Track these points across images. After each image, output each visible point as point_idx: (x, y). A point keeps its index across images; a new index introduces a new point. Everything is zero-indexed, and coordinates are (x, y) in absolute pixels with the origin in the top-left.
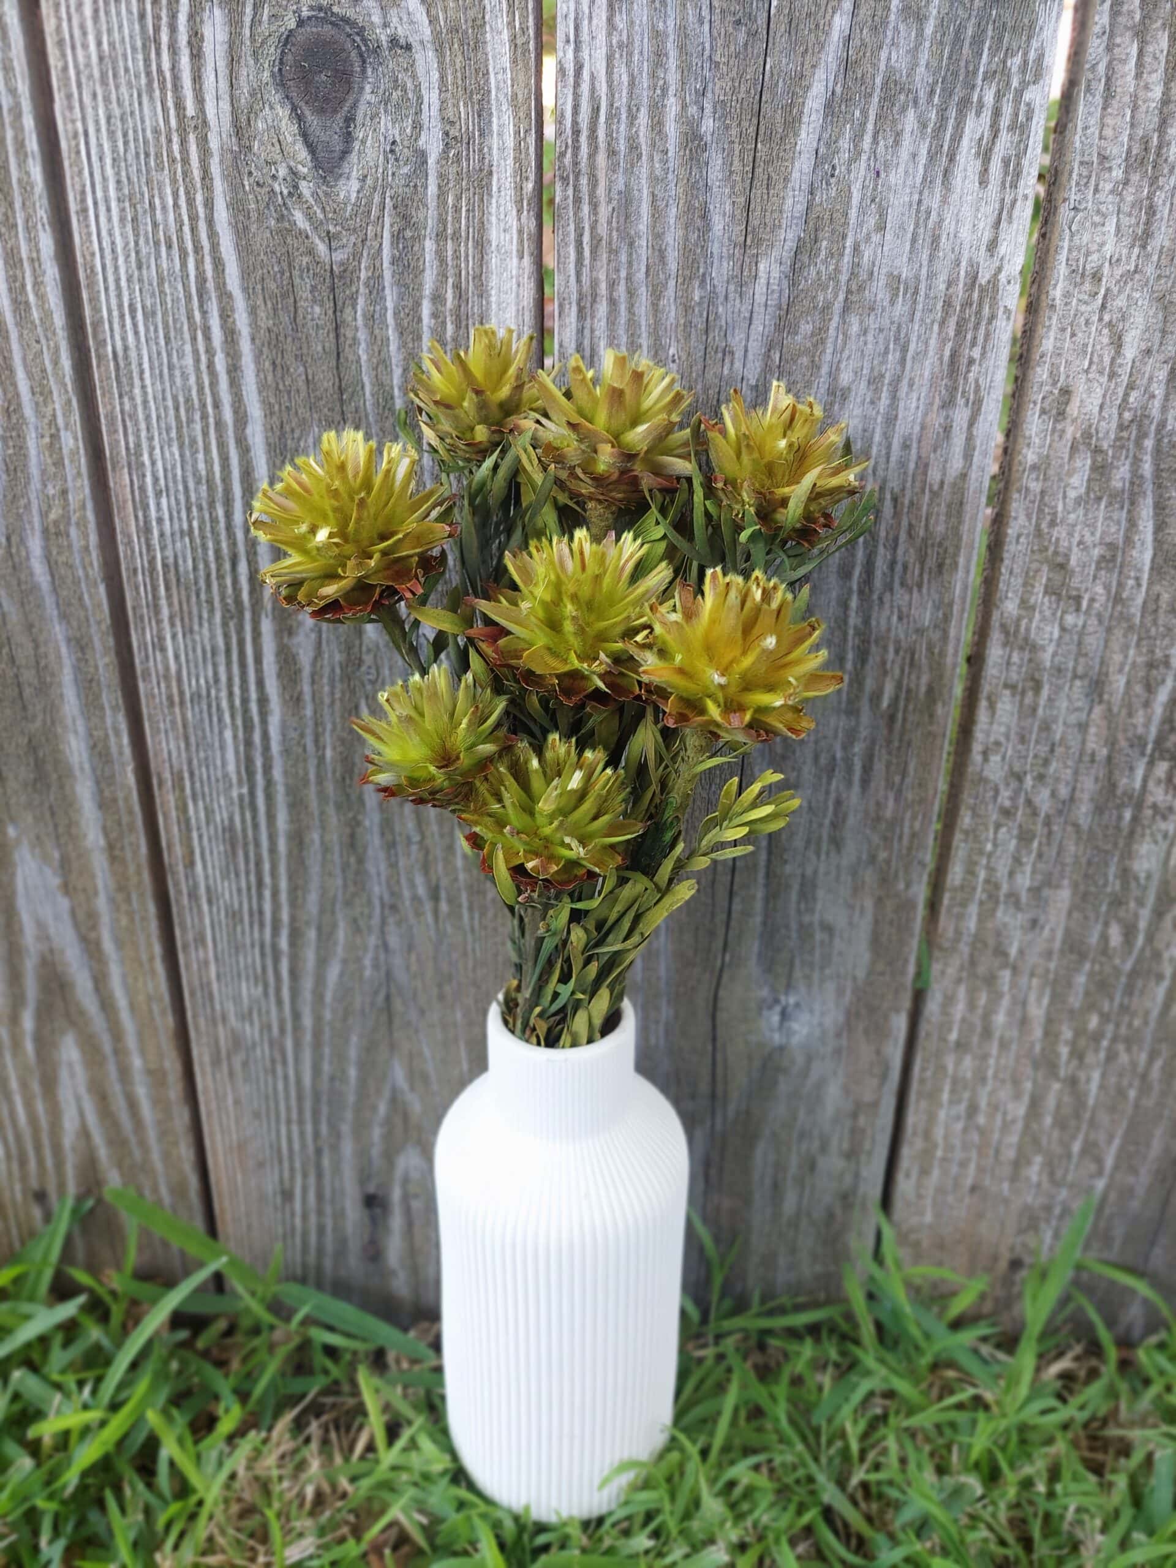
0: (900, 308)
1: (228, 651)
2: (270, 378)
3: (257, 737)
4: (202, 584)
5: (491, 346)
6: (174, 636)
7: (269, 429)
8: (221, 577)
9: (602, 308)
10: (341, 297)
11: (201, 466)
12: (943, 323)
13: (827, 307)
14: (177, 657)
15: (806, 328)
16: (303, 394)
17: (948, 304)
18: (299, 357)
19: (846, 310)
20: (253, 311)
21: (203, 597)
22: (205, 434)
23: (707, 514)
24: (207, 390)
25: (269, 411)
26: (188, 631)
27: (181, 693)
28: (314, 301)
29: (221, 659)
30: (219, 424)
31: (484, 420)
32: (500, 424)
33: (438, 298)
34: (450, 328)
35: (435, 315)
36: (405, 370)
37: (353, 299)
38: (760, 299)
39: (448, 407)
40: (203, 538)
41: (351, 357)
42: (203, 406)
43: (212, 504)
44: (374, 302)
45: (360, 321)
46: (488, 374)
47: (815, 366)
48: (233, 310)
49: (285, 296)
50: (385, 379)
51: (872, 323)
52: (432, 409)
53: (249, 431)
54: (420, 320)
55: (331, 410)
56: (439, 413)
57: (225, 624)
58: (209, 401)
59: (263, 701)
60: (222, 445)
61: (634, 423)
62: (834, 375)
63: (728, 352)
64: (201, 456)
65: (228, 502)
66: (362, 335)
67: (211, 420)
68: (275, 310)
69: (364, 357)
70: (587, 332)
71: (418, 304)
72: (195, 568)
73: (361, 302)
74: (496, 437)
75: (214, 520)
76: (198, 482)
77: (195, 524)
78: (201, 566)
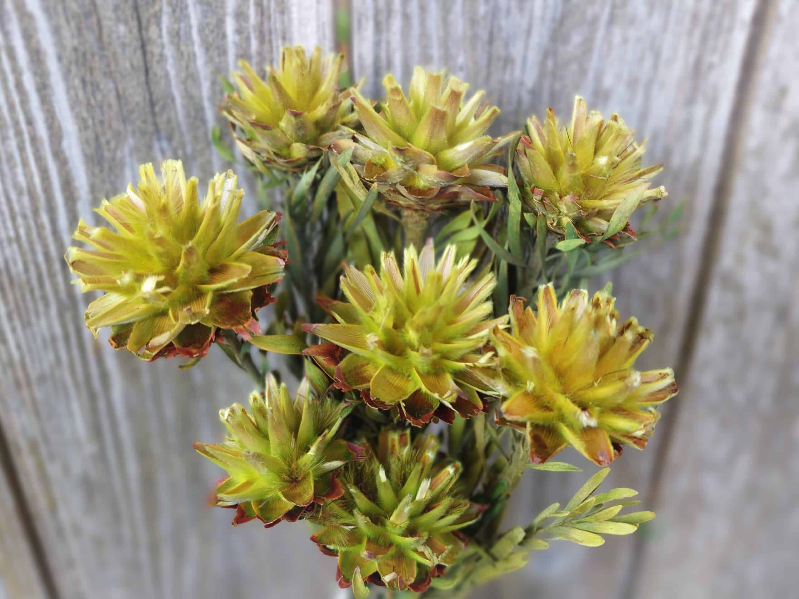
0: (656, 21)
1: (66, 337)
2: (81, 94)
3: (102, 405)
4: (35, 282)
5: (302, 66)
6: (14, 330)
7: (85, 142)
8: (52, 276)
9: (397, 23)
10: (145, 16)
11: (21, 179)
12: (690, 33)
13: (594, 21)
14: (19, 347)
15: (576, 38)
16: (115, 108)
17: (695, 17)
18: (109, 74)
19: (612, 21)
20: (56, 31)
21: (37, 293)
22: (21, 149)
23: (523, 223)
24: (18, 108)
25: (83, 125)
26: (27, 325)
27: (27, 377)
28: (118, 20)
29: (61, 345)
30: (34, 139)
31: (302, 140)
32: (316, 141)
33: (240, 15)
34: (254, 45)
35: (239, 31)
36: (214, 83)
37: (157, 17)
38: (538, 12)
39: (265, 127)
40: (31, 243)
41: (160, 72)
42: (16, 123)
43: (36, 212)
44: (178, 20)
45: (166, 38)
46: (300, 93)
47: (583, 72)
48: (35, 30)
49: (87, 15)
50: (194, 92)
51: (632, 34)
52: (247, 127)
53: (65, 144)
54: (224, 36)
55: (145, 122)
56: (258, 134)
57: (61, 315)
58: (21, 118)
59: (104, 376)
60: (39, 158)
61: (452, 141)
62: (599, 78)
63: (508, 61)
64: (19, 170)
65: (52, 210)
66: (169, 51)
67: (26, 137)
68: (79, 29)
69: (172, 73)
70: (383, 45)
71: (221, 22)
72: (26, 270)
73: (165, 21)
74: (314, 154)
75: (40, 227)
76: (20, 194)
77: (22, 231)
78: (32, 268)
